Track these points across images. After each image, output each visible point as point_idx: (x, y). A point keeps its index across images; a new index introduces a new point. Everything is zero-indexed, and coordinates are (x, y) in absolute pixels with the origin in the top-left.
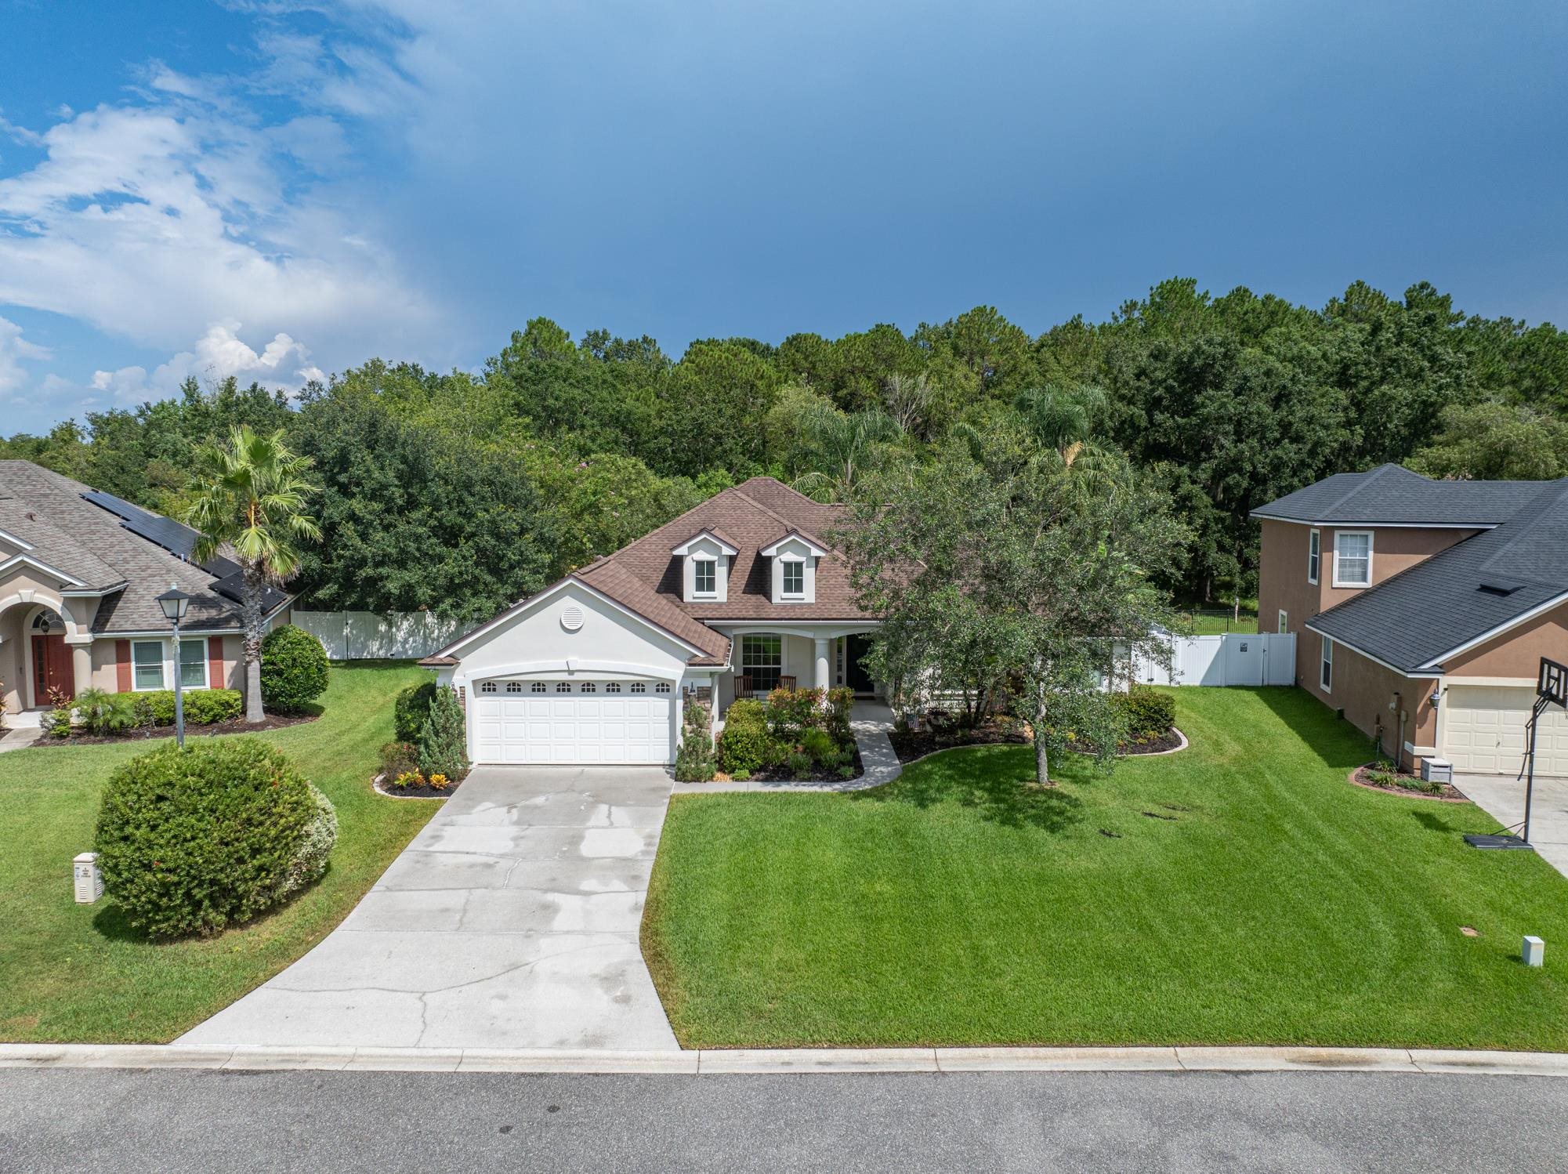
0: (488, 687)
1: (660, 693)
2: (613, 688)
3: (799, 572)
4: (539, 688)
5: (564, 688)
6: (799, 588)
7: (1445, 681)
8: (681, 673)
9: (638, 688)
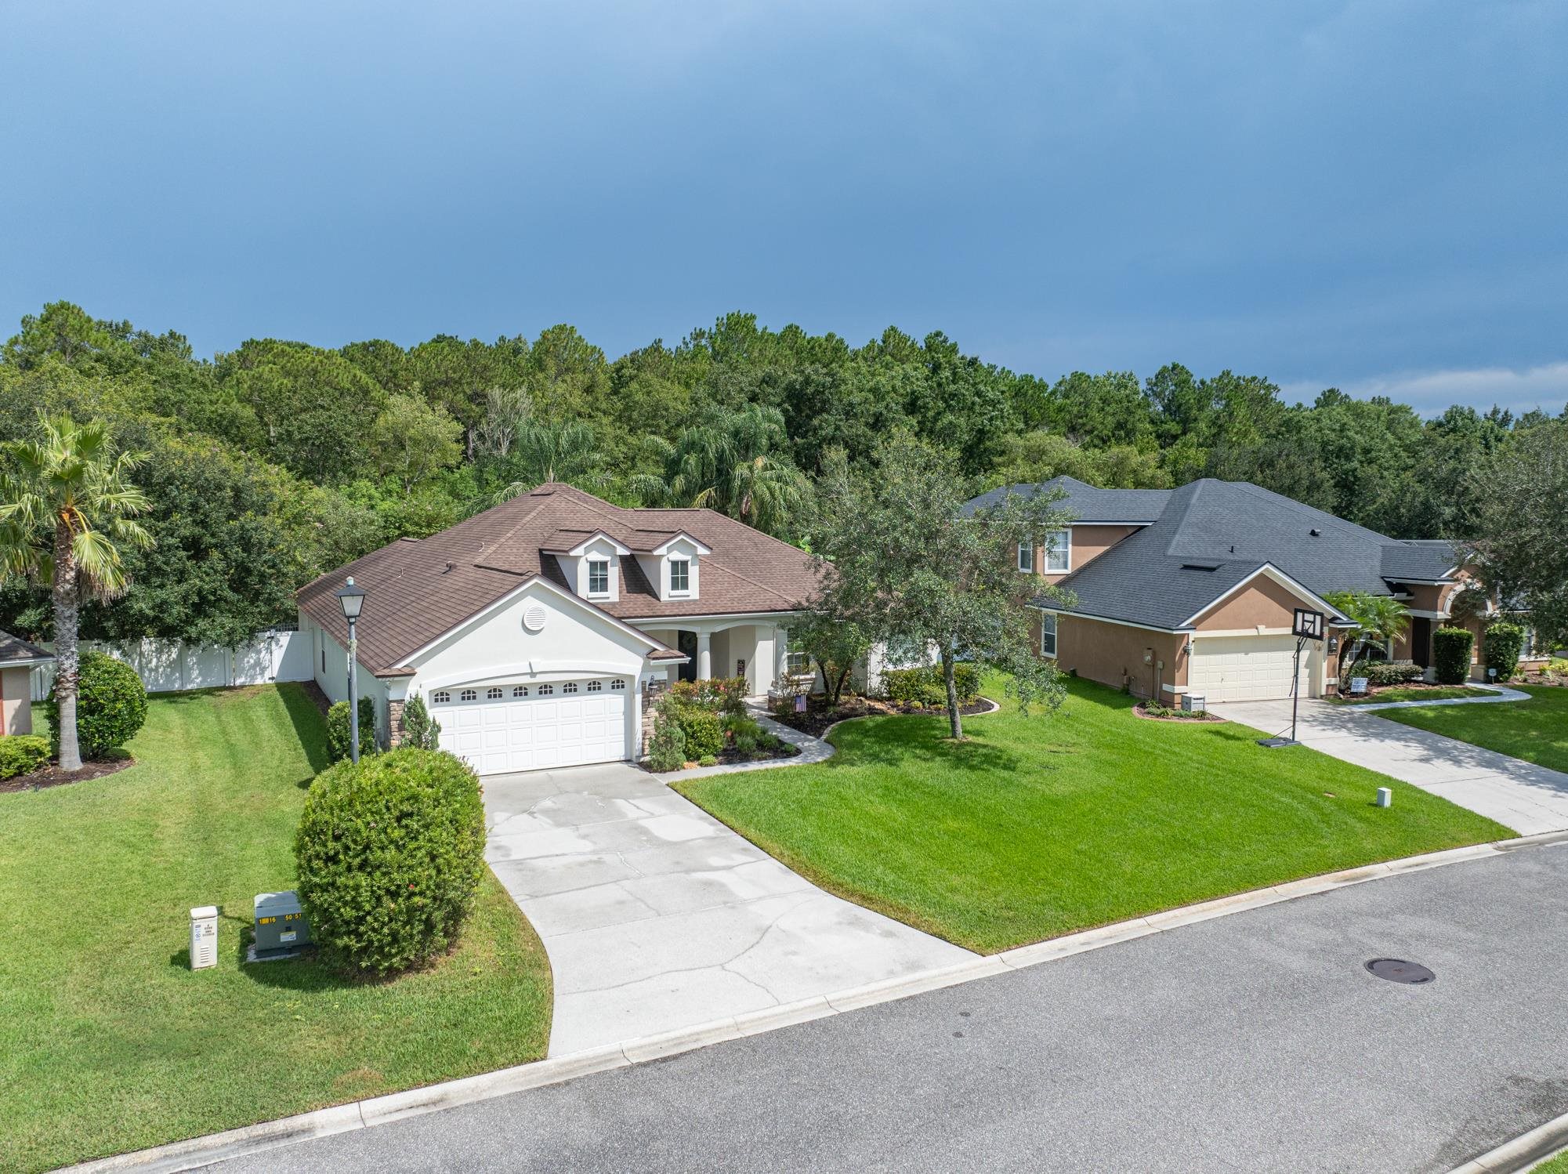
0: (442, 697)
1: (616, 690)
2: (570, 688)
3: (685, 570)
4: (495, 694)
5: (521, 692)
6: (685, 586)
7: (1193, 635)
8: (640, 667)
9: (594, 686)
